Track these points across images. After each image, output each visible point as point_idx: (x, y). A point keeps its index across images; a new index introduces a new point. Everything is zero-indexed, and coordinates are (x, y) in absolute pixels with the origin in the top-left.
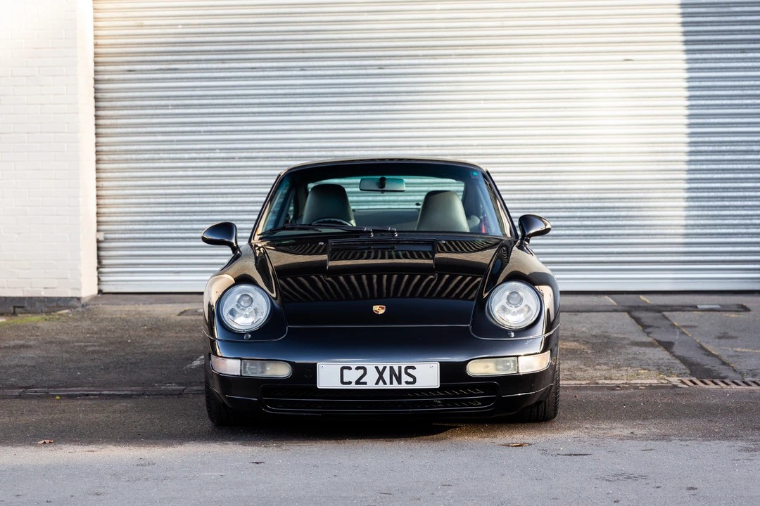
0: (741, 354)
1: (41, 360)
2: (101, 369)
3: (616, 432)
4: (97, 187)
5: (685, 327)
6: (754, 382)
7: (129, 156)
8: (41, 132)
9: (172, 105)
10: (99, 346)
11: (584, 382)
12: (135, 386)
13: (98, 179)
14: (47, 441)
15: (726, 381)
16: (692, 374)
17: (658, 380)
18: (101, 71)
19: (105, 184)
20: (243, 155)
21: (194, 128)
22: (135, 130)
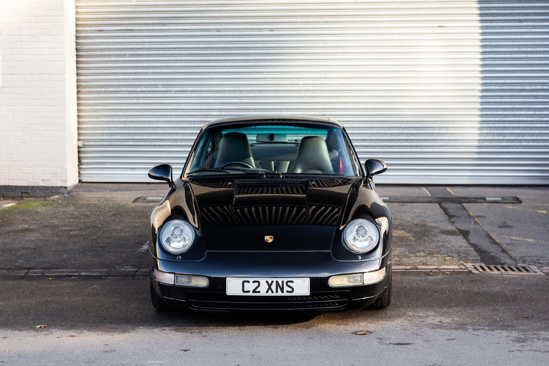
0: (515, 242)
1: (40, 243)
2: (80, 252)
3: (430, 320)
4: (78, 110)
5: (478, 217)
6: (524, 268)
7: (100, 89)
8: (39, 74)
9: (129, 55)
10: (79, 230)
11: (408, 267)
12: (103, 268)
13: (78, 105)
14: (43, 326)
15: (505, 266)
16: (482, 261)
17: (459, 266)
18: (80, 31)
19: (83, 108)
20: (177, 89)
21: (144, 71)
22: (104, 71)
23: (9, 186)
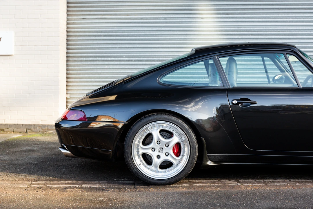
1: (41, 160)
4: (67, 73)
7: (82, 59)
8: (41, 45)
9: (103, 35)
13: (67, 69)
18: (70, 19)
19: (71, 72)
20: (136, 59)
21: (113, 46)
22: (85, 46)
23: (17, 124)
